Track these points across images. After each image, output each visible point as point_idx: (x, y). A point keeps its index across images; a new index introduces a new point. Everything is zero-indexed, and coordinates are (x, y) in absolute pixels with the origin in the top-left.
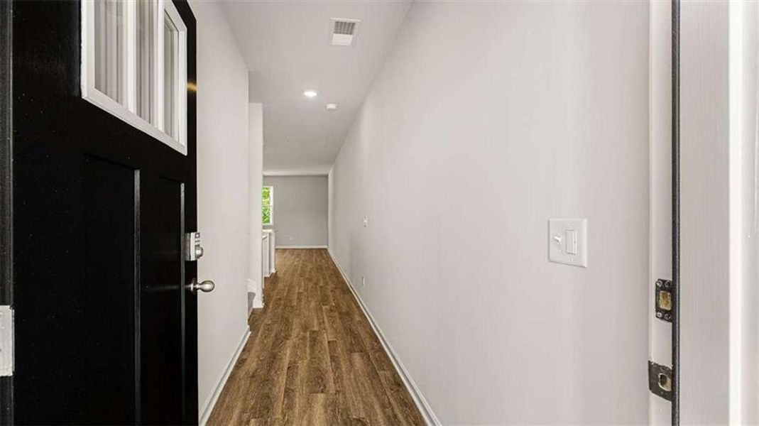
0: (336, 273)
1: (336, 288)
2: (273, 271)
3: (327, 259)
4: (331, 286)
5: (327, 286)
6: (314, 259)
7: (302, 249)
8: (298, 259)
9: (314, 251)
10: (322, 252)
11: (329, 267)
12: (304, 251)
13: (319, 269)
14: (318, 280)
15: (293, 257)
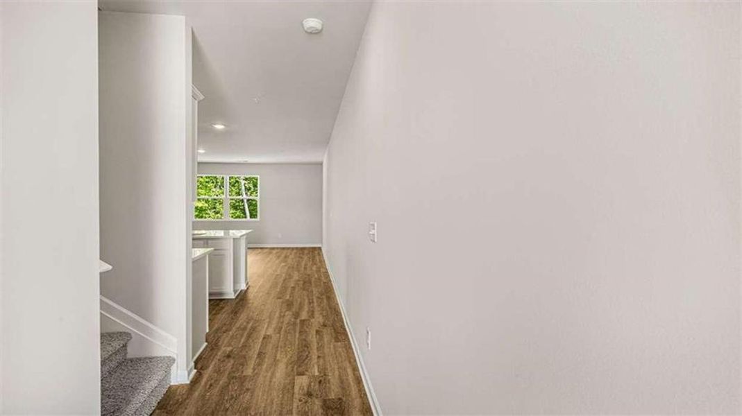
0: (328, 292)
1: (325, 326)
2: (243, 287)
3: (319, 264)
4: (318, 319)
5: (313, 320)
6: (303, 264)
7: (293, 249)
8: (283, 264)
9: (306, 252)
10: (314, 253)
11: (319, 279)
12: (295, 251)
13: (306, 283)
14: (301, 307)
15: (277, 262)
